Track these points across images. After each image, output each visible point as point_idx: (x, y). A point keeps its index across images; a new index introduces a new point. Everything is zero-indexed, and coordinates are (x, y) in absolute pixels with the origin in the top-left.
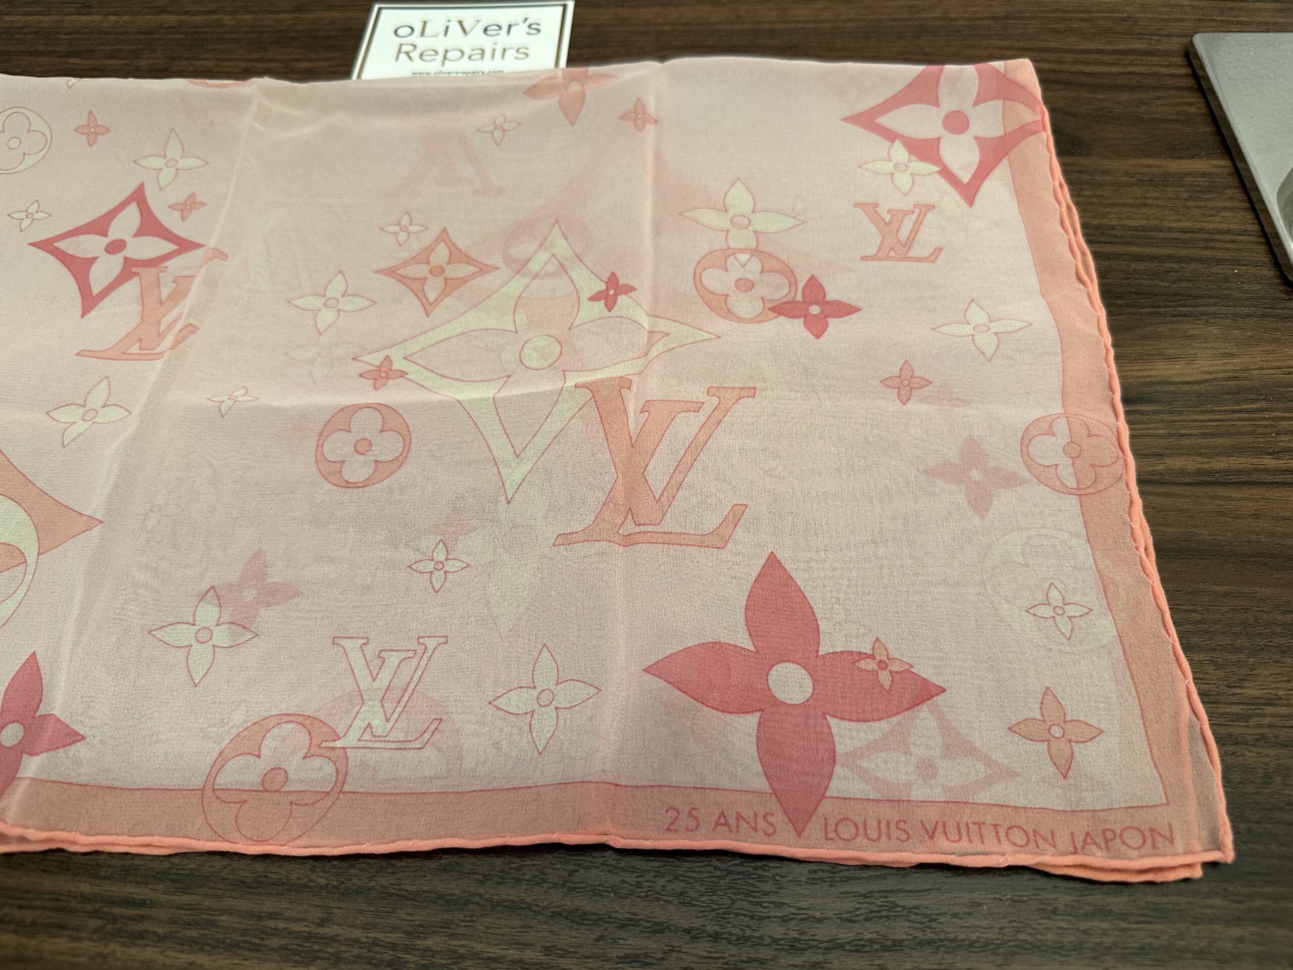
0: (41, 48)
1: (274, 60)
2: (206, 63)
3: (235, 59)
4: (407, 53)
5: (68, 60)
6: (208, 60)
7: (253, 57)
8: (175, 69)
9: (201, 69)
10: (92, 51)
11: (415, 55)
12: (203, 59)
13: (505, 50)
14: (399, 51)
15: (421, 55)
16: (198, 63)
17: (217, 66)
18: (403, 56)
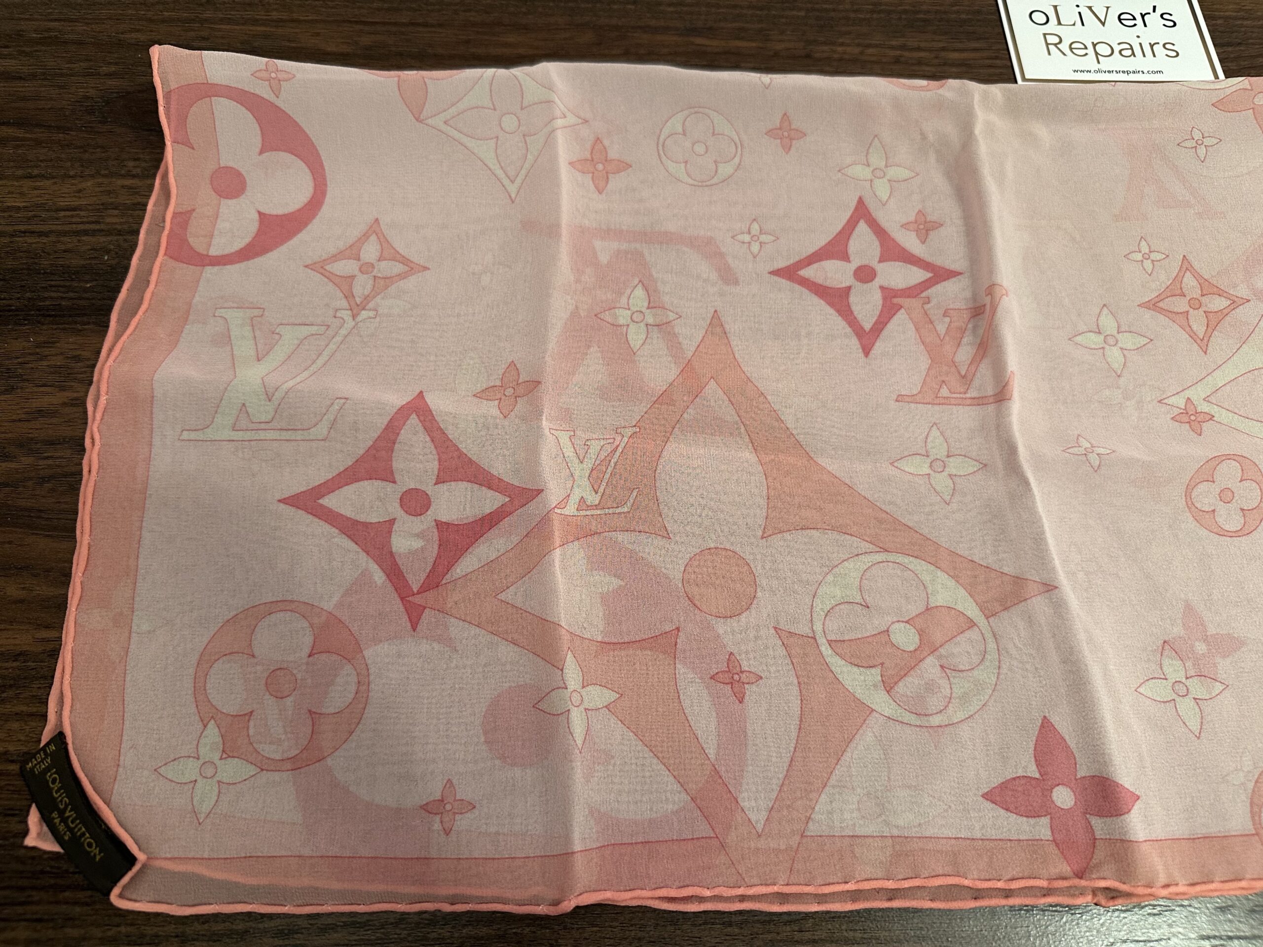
0: (653, 23)
1: (919, 49)
2: (849, 49)
3: (876, 46)
4: (1055, 45)
5: (692, 39)
6: (848, 45)
7: (894, 43)
8: (817, 55)
9: (846, 57)
10: (710, 28)
11: (1064, 47)
12: (842, 44)
13: (1152, 46)
14: (1047, 44)
15: (1071, 49)
16: (840, 49)
17: (862, 53)
18: (1051, 47)
